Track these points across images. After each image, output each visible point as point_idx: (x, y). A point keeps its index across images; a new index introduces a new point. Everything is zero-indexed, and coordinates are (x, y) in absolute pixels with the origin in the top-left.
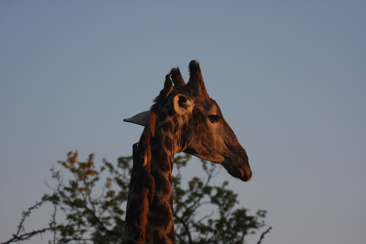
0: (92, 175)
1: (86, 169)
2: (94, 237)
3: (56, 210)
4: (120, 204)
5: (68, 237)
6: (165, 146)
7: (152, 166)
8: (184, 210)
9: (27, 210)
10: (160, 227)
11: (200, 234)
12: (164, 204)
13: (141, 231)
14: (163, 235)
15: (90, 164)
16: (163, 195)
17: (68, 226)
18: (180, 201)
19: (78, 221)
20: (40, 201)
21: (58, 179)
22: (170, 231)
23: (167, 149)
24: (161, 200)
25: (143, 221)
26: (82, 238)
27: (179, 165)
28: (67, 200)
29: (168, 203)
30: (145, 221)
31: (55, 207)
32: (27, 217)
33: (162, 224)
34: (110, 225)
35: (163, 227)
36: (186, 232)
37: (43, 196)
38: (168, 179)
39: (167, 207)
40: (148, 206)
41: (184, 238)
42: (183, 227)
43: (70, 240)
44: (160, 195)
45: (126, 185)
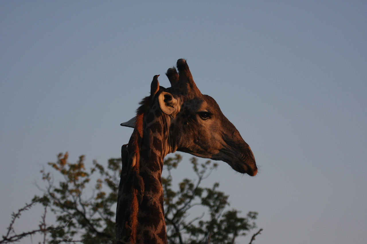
0: (83, 177)
1: (77, 171)
2: (83, 238)
3: (46, 212)
4: (111, 206)
5: (58, 239)
6: (153, 147)
7: (141, 167)
8: (174, 211)
9: (16, 212)
10: (150, 227)
11: (191, 236)
12: (154, 204)
13: (131, 231)
14: (154, 235)
15: (80, 165)
16: (153, 195)
17: (58, 228)
18: (171, 202)
19: (68, 222)
20: (30, 202)
21: (49, 180)
22: (160, 231)
23: (156, 150)
24: (151, 200)
25: (133, 221)
26: (72, 239)
27: (170, 167)
28: (57, 201)
29: (158, 203)
30: (135, 221)
31: (45, 209)
32: (17, 218)
33: (153, 224)
34: (100, 226)
35: (154, 227)
36: (177, 234)
37: (33, 197)
38: (157, 179)
39: (157, 207)
40: (138, 206)
41: (175, 239)
42: (174, 228)
43: (60, 241)
44: (150, 195)
45: (117, 187)
